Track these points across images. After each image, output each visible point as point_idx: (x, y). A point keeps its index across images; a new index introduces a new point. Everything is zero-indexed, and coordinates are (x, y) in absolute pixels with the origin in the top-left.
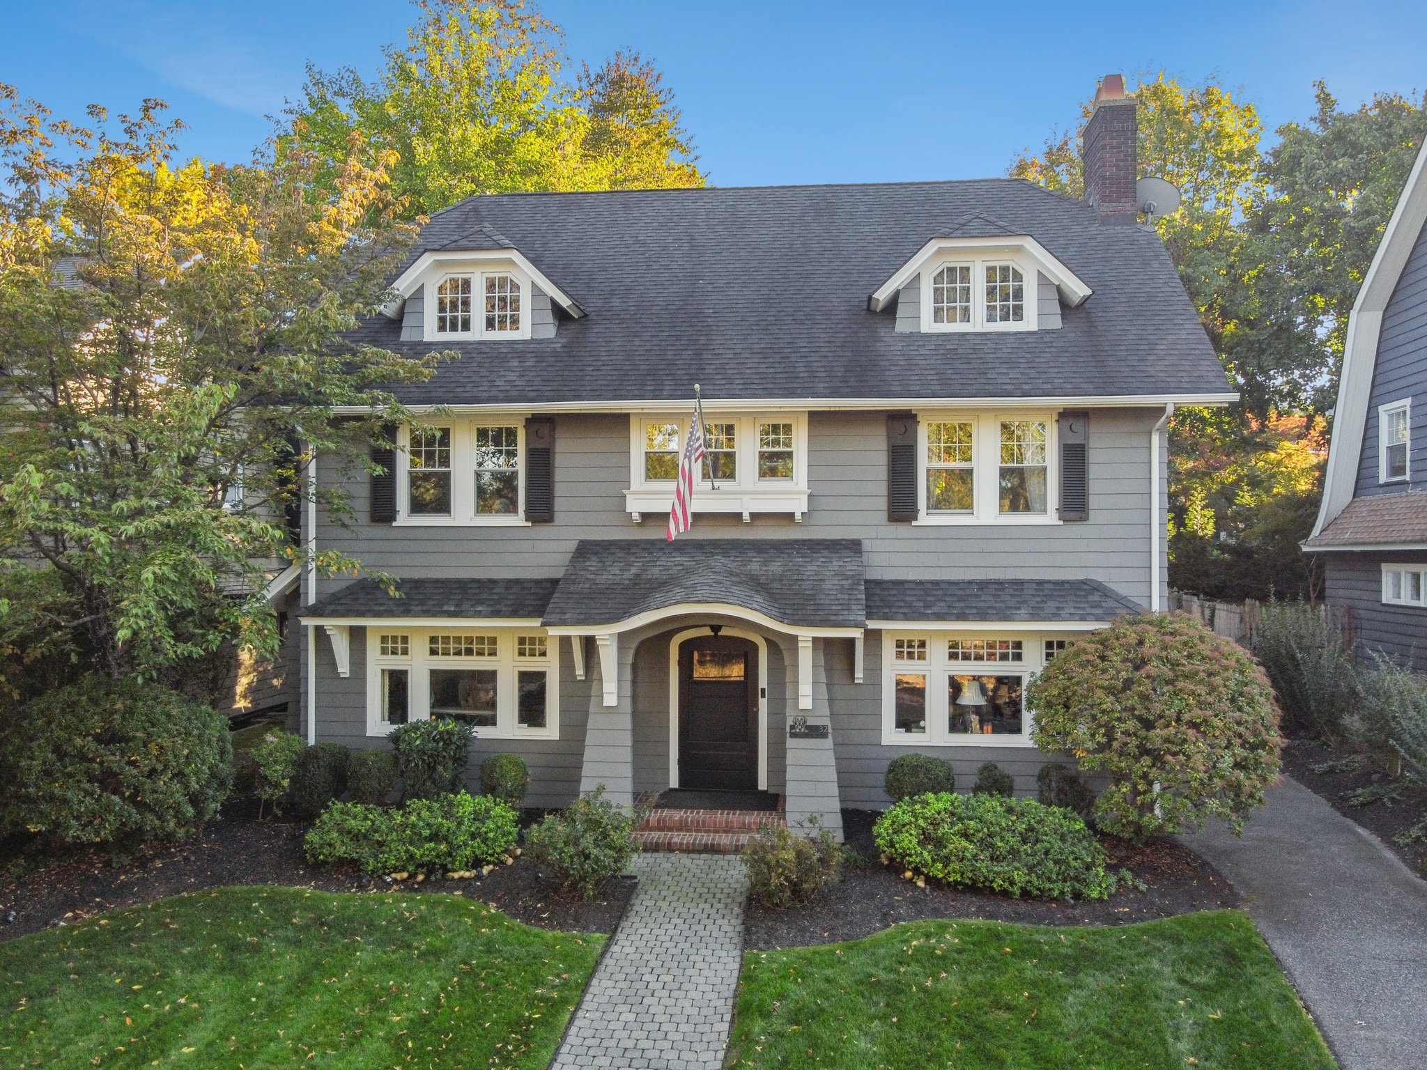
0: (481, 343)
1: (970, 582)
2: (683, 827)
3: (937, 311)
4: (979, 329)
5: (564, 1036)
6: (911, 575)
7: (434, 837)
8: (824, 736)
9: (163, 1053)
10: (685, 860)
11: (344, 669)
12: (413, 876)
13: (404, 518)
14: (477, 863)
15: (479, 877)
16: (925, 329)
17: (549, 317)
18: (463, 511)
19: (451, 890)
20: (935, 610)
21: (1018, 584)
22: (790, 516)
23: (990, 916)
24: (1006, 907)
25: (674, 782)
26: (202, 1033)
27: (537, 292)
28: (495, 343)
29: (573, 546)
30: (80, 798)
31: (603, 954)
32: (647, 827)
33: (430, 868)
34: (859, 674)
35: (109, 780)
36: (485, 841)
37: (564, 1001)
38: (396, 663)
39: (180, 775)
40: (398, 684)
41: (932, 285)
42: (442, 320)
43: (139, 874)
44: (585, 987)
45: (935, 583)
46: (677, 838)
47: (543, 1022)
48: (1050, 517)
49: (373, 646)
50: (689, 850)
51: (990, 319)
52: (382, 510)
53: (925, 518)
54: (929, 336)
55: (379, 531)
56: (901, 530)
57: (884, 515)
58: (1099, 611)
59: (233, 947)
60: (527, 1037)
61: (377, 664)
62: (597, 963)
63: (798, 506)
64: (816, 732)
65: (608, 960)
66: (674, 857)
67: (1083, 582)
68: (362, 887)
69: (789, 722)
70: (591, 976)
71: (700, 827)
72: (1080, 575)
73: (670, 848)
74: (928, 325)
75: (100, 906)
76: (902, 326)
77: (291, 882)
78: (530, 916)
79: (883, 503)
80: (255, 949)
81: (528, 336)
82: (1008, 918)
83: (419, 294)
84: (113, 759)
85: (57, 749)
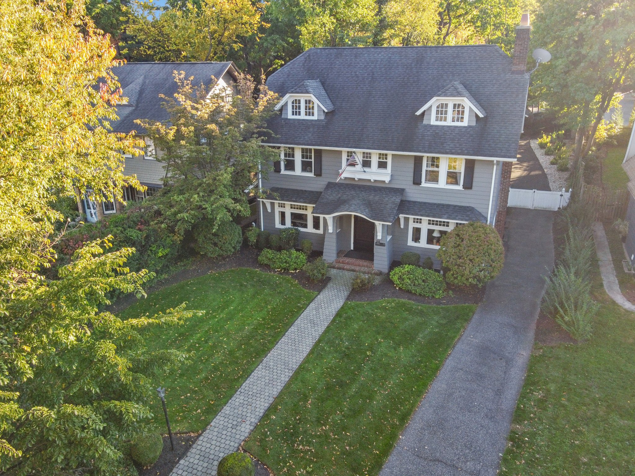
0: (304, 120)
1: (435, 204)
2: (348, 263)
3: (437, 117)
4: (449, 124)
5: (300, 315)
6: (419, 200)
7: (286, 262)
8: (384, 246)
9: (228, 308)
10: (346, 273)
11: (269, 210)
12: (281, 270)
13: (283, 172)
14: (296, 269)
15: (295, 273)
16: (432, 124)
17: (322, 113)
18: (298, 171)
19: (289, 275)
20: (421, 213)
21: (448, 206)
22: (384, 182)
23: (410, 299)
24: (414, 297)
25: (352, 248)
26: (235, 305)
27: (318, 106)
28: (307, 120)
29: (326, 183)
30: (210, 248)
31: (315, 298)
32: (339, 262)
33: (285, 269)
34: (402, 226)
35: (215, 244)
36: (297, 264)
37: (303, 308)
38: (282, 210)
39: (230, 243)
40: (283, 215)
41: (436, 109)
42: (293, 112)
43: (224, 262)
44: (308, 305)
45: (425, 203)
46: (346, 267)
47: (297, 312)
48: (460, 187)
49: (276, 206)
50: (348, 270)
51: (453, 121)
52: (278, 170)
53: (424, 184)
54: (433, 126)
55: (277, 174)
56: (416, 187)
57: (412, 183)
58: (467, 218)
59: (241, 285)
60: (293, 314)
61: (277, 210)
62: (313, 299)
63: (387, 179)
64: (382, 245)
65: (316, 299)
66: (344, 271)
67: (468, 207)
68: (270, 272)
69: (375, 241)
70: (311, 302)
71: (353, 264)
72: (468, 205)
73: (344, 269)
74: (433, 122)
75: (216, 270)
76: (425, 122)
77: (255, 268)
78: (304, 285)
79: (412, 179)
80: (246, 286)
81: (316, 119)
82: (414, 300)
83: (286, 104)
84: (216, 240)
85: (205, 237)
